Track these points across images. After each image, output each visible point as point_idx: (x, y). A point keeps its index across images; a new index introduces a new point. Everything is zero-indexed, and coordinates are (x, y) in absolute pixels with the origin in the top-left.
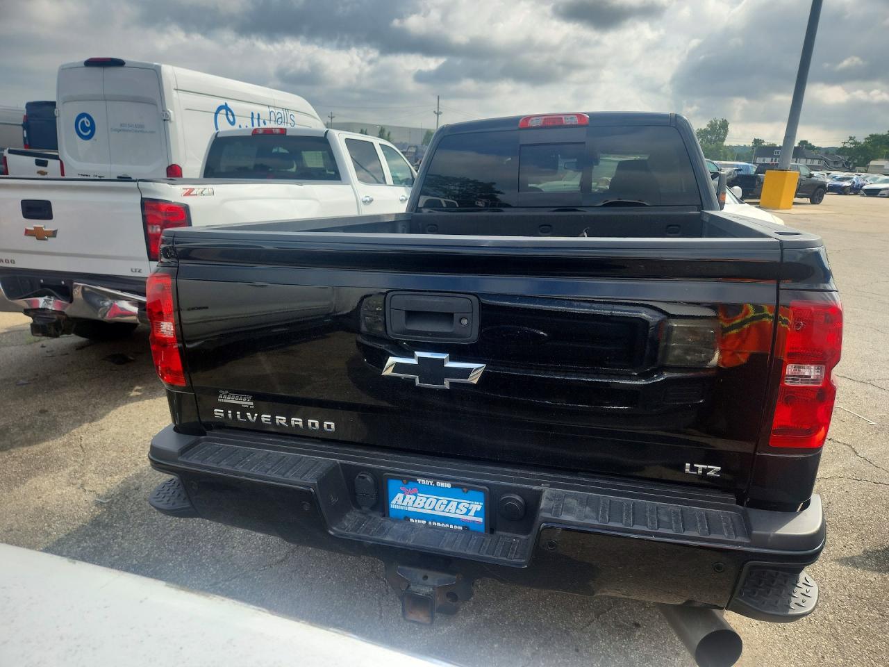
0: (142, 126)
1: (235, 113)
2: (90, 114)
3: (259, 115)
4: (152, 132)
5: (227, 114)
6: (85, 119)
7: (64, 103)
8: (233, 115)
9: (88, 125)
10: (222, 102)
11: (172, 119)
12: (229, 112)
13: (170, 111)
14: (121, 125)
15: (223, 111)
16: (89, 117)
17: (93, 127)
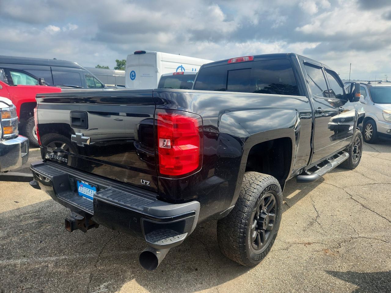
0: (149, 74)
1: (185, 69)
2: (135, 71)
3: (196, 69)
4: (152, 77)
5: (182, 69)
6: (133, 73)
7: (128, 67)
8: (184, 70)
9: (134, 75)
10: (180, 65)
11: (159, 72)
12: (183, 69)
13: (159, 69)
14: (143, 74)
15: (180, 68)
16: (134, 72)
17: (135, 76)
